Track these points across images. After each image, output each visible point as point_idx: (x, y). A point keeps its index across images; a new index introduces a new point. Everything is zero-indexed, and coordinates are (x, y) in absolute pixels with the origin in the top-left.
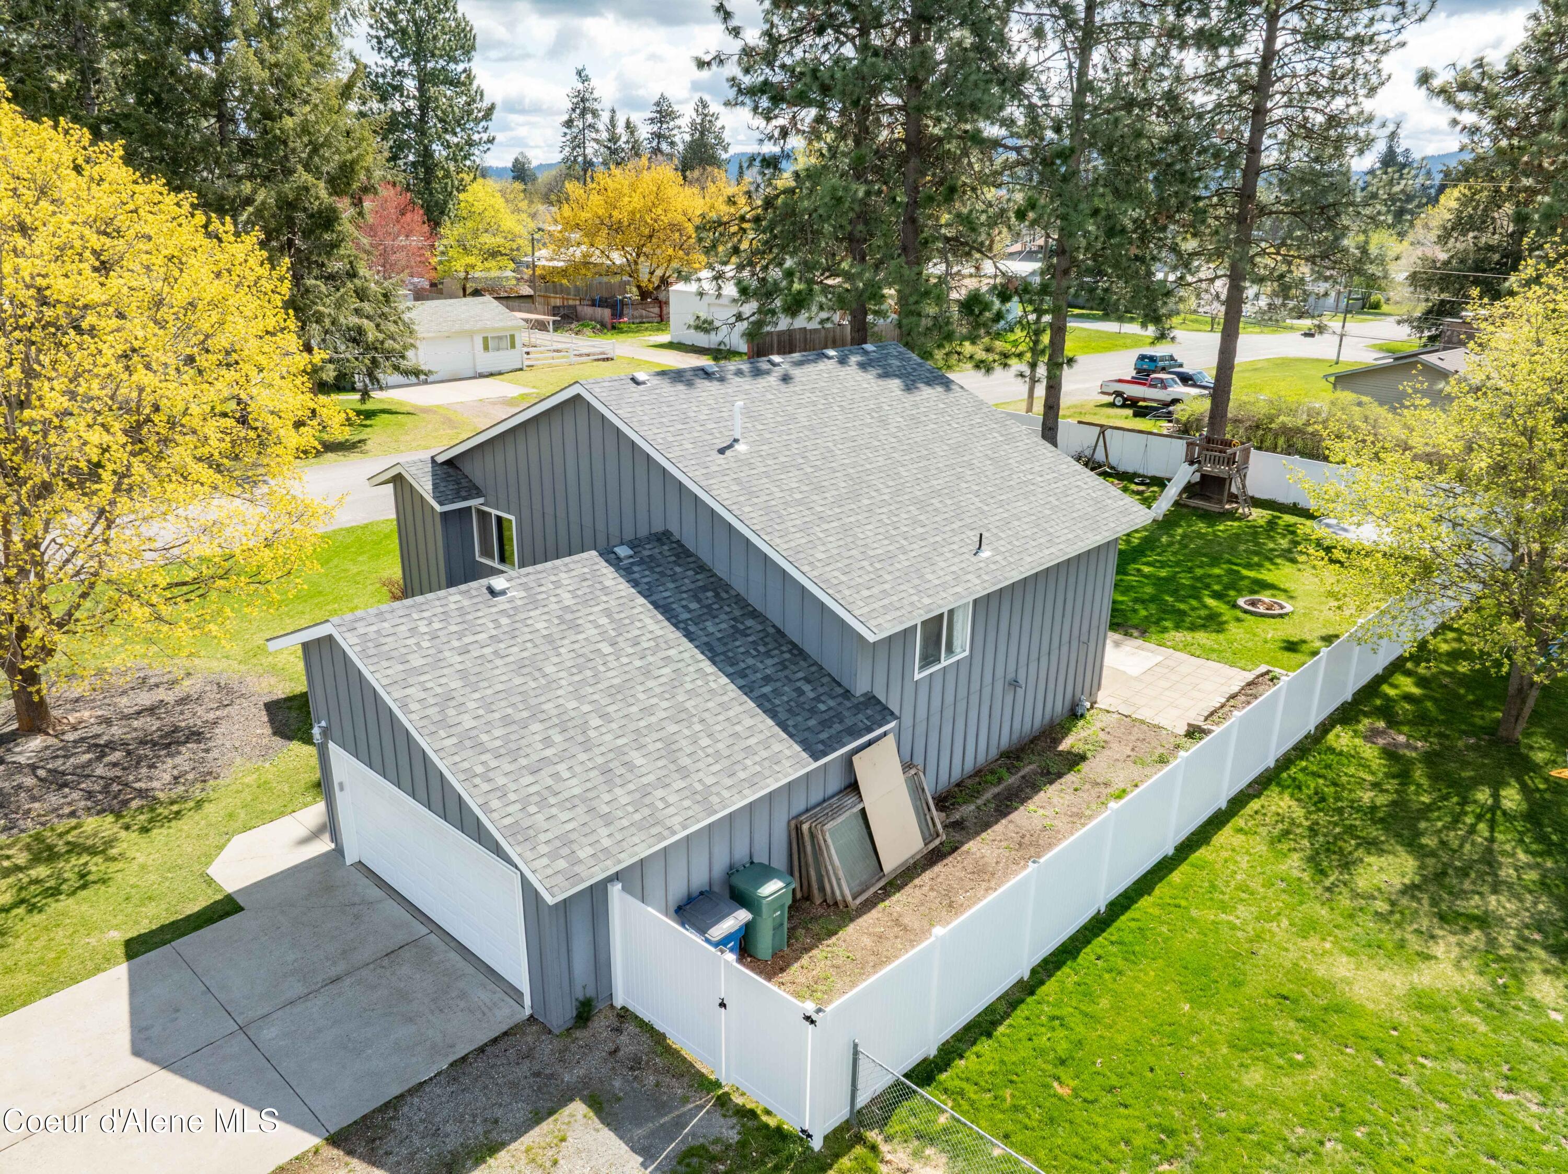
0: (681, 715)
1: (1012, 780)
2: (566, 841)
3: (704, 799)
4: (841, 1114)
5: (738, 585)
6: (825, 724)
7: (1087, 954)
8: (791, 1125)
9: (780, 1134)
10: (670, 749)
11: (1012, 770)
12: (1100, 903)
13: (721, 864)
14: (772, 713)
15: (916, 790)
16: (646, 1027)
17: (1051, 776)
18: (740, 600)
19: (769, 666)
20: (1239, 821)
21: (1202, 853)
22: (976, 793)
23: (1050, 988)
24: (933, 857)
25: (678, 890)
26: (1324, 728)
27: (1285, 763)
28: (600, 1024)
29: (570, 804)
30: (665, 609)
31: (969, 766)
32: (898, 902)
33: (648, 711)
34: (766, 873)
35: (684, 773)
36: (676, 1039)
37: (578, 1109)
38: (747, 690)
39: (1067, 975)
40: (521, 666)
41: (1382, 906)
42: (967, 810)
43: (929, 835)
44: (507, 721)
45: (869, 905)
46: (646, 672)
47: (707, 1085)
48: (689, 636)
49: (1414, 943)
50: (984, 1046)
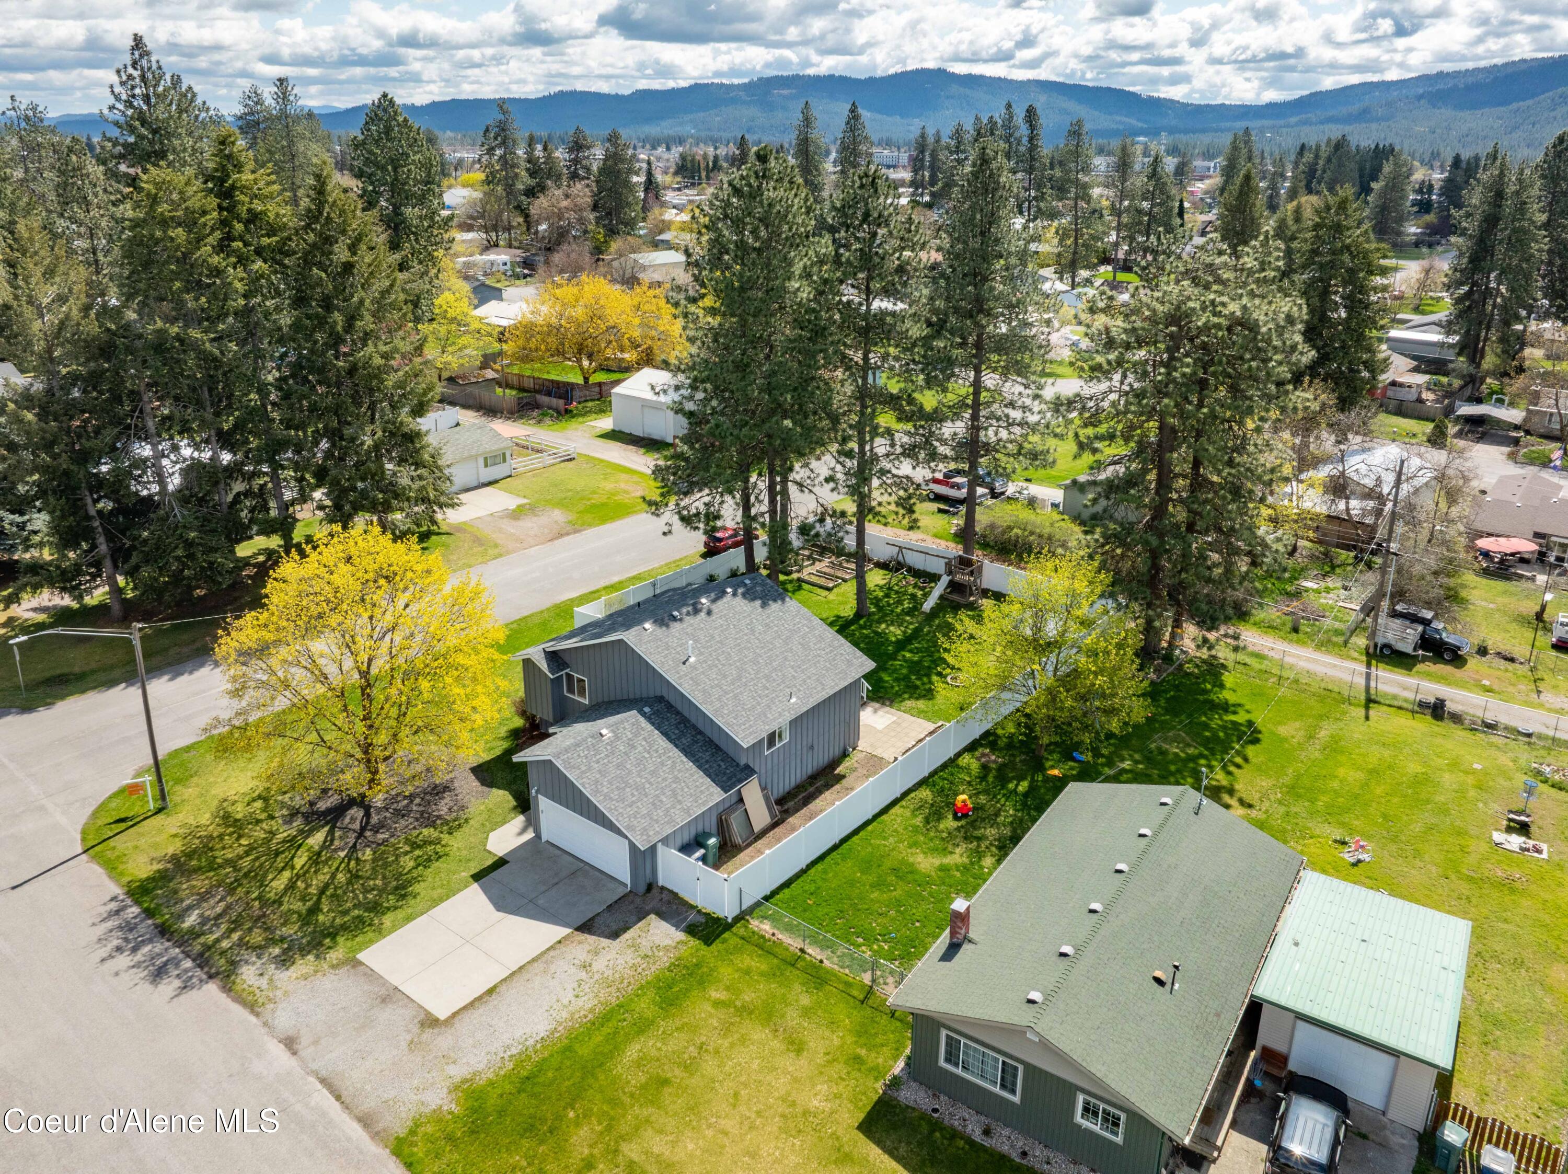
0: (676, 780)
1: (811, 789)
2: (645, 829)
3: (687, 811)
4: (736, 912)
5: (693, 720)
6: (729, 779)
7: (828, 859)
8: (721, 915)
9: (718, 919)
10: (674, 794)
11: (811, 784)
12: (836, 840)
13: (693, 833)
14: (709, 776)
15: (767, 799)
16: (671, 892)
17: (828, 786)
18: (694, 727)
19: (707, 756)
20: (903, 803)
21: (884, 817)
22: (796, 796)
23: (812, 871)
24: (774, 825)
25: (679, 843)
26: (959, 755)
27: (933, 774)
28: (655, 891)
29: (643, 817)
30: (665, 734)
31: (793, 784)
32: (759, 844)
33: (665, 779)
34: (709, 835)
35: (680, 802)
36: (682, 894)
37: (653, 916)
38: (700, 767)
39: (819, 867)
40: (618, 766)
41: (945, 835)
42: (791, 804)
43: (772, 816)
44: (618, 788)
45: (749, 845)
46: (662, 764)
47: (693, 907)
48: (676, 746)
49: (950, 848)
50: (786, 891)
